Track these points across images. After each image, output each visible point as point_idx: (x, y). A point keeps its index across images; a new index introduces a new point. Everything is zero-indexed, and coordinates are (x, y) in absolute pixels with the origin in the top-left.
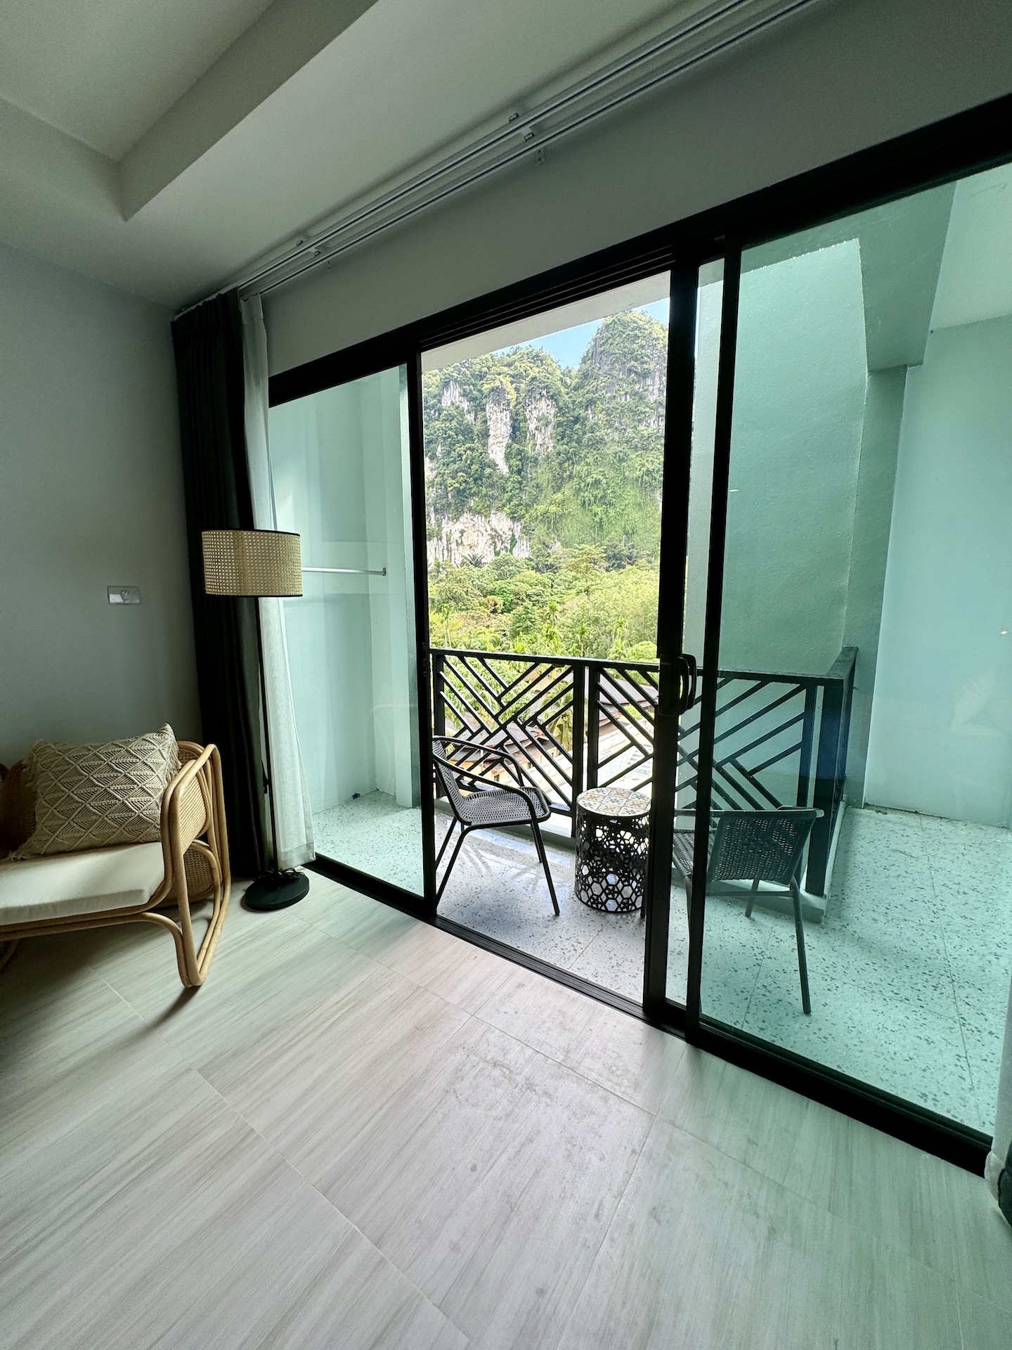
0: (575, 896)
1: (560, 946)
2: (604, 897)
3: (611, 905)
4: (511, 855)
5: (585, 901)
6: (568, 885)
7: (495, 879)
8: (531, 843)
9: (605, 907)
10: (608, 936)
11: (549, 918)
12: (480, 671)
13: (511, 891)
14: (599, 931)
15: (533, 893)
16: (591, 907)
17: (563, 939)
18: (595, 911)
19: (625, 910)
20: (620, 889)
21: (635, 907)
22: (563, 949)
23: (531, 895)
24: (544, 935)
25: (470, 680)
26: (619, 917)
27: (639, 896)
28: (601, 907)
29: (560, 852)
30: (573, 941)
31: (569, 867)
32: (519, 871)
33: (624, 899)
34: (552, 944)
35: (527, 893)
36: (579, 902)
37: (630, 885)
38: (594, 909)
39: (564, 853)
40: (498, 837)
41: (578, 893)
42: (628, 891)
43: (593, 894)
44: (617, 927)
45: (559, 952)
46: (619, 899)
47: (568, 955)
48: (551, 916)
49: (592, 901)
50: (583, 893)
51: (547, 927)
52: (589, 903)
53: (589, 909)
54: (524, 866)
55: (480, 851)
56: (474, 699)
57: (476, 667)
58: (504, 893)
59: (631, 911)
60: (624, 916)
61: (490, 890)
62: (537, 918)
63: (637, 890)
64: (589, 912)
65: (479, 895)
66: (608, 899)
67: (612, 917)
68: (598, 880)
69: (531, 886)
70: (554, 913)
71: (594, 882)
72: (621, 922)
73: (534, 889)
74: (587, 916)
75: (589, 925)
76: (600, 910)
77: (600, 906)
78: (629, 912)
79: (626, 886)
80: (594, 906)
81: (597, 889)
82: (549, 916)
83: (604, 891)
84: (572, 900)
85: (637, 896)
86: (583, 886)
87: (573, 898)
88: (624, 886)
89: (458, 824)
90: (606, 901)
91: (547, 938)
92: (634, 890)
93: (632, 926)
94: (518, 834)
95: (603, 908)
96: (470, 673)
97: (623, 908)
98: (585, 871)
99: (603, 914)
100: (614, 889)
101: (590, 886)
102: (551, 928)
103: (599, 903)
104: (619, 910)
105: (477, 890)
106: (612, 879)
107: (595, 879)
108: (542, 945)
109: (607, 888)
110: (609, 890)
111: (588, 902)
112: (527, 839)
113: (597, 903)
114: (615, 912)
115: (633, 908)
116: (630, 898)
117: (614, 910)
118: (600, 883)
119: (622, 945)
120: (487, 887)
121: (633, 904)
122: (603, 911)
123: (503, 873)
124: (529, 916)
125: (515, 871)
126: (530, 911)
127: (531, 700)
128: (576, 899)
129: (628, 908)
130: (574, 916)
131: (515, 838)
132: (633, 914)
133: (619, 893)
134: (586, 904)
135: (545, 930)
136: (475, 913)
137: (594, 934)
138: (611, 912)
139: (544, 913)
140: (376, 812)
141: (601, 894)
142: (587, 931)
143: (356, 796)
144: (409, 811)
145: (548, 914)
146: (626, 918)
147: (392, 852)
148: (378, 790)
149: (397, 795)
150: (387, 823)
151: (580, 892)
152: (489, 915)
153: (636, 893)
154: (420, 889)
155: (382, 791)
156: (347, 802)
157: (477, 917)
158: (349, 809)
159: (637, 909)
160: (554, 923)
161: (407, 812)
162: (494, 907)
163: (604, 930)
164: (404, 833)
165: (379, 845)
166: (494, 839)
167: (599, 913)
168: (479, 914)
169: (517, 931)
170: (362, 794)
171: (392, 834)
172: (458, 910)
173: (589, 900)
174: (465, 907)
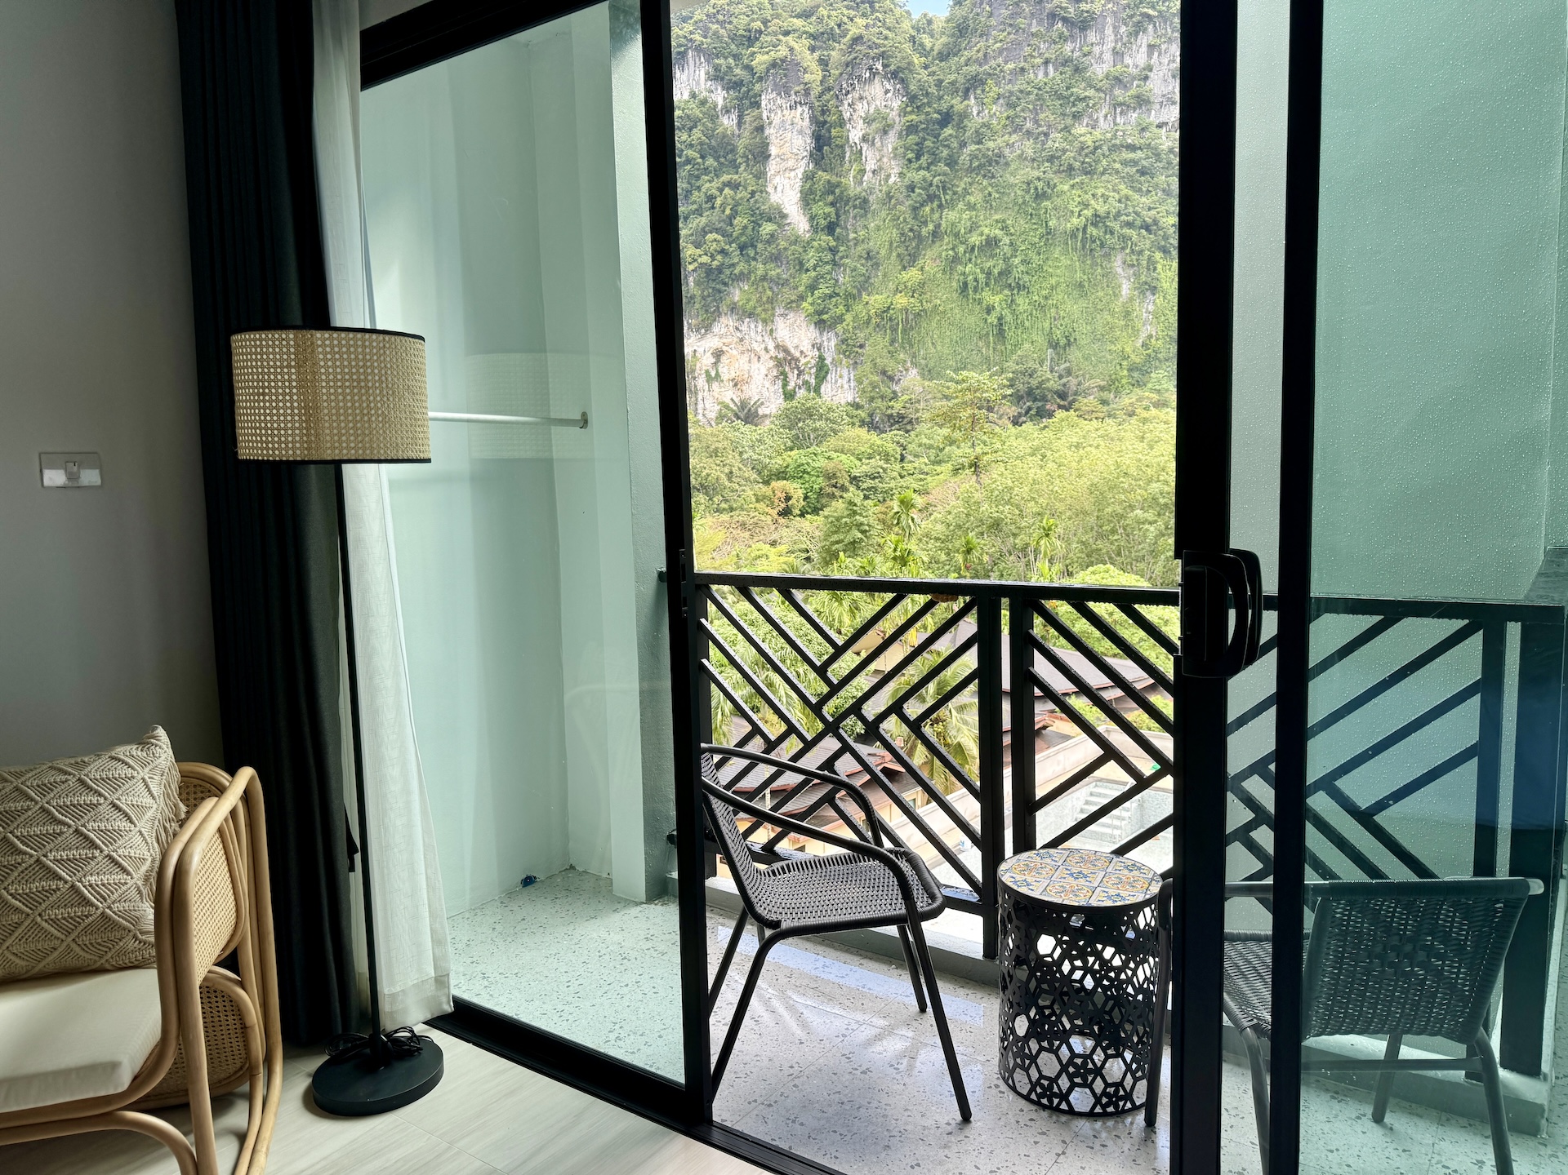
0: (1001, 1083)
2: (1064, 1083)
3: (1081, 1099)
4: (855, 999)
5: (1025, 1092)
6: (983, 1059)
7: (828, 1046)
8: (901, 972)
9: (1069, 1104)
10: (1079, 1164)
11: (949, 1129)
12: (761, 632)
13: (864, 1072)
14: (1059, 1155)
15: (909, 1075)
16: (1038, 1103)
17: (984, 1171)
18: (1045, 1114)
19: (1111, 1109)
20: (1099, 1064)
21: (1133, 1103)
23: (907, 1080)
24: (941, 1163)
25: (742, 650)
26: (1098, 1125)
27: (1141, 1078)
28: (1059, 1104)
29: (962, 991)
31: (980, 1022)
32: (878, 1031)
33: (1107, 1085)
35: (898, 1076)
36: (1011, 1095)
37: (1120, 1055)
38: (1044, 1107)
39: (969, 992)
40: (828, 961)
41: (1007, 1076)
42: (1115, 1069)
43: (1041, 1077)
44: (1097, 1147)
46: (1099, 1086)
48: (953, 1122)
49: (1039, 1090)
50: (1020, 1077)
51: (946, 1146)
52: (1033, 1096)
53: (1034, 1107)
55: (790, 993)
56: (749, 689)
57: (752, 624)
58: (847, 1077)
59: (1124, 1112)
60: (1110, 1123)
61: (820, 1070)
62: (925, 1128)
63: (1134, 1066)
64: (1034, 1115)
65: (797, 1081)
66: (1073, 1086)
67: (1084, 1125)
68: (1051, 1044)
69: (905, 1061)
70: (959, 1118)
71: (1041, 1049)
72: (1104, 1135)
73: (911, 1067)
74: (1029, 1123)
75: (1036, 1143)
76: (1057, 1110)
77: (1056, 1101)
78: (1120, 1113)
79: (1112, 1056)
80: (1044, 1101)
81: (1049, 1064)
82: (948, 1124)
83: (1064, 1068)
84: (994, 1091)
85: (1136, 1080)
86: (1018, 1060)
88: (1107, 1057)
89: (751, 928)
90: (1070, 1090)
92: (1128, 1066)
93: (1127, 1144)
94: (869, 954)
95: (1064, 1106)
96: (740, 637)
97: (1108, 1105)
98: (1021, 1026)
99: (1064, 1118)
100: (1085, 1064)
101: (1034, 1059)
102: (955, 1149)
103: (1056, 1095)
104: (1098, 1110)
105: (791, 1071)
106: (1080, 1044)
107: (1045, 1044)
109: (1070, 1062)
110: (1075, 1065)
111: (1030, 1093)
112: (891, 964)
113: (1048, 1092)
114: (1090, 1115)
115: (1129, 1105)
116: (1120, 1084)
117: (1087, 1109)
118: (1056, 1052)
120: (812, 1064)
121: (1128, 1096)
122: (1063, 1112)
123: (844, 1036)
124: (906, 1124)
125: (868, 1032)
126: (906, 1114)
128: (1003, 1087)
129: (1116, 1106)
130: (1002, 1123)
131: (863, 961)
132: (1129, 1120)
133: (1098, 1071)
134: (1027, 1098)
135: (942, 1153)
136: (792, 1117)
137: (1048, 1160)
138: (1081, 1115)
139: (937, 1117)
140: (570, 913)
141: (1059, 1075)
142: (1033, 1155)
143: (528, 881)
144: (639, 908)
145: (947, 1119)
146: (1115, 1128)
147: (609, 994)
148: (572, 867)
149: (614, 877)
150: (595, 935)
151: (1012, 1072)
152: (823, 1122)
153: (1133, 1074)
154: (672, 1066)
155: (581, 870)
156: (510, 894)
157: (797, 1126)
158: (516, 908)
159: (1135, 1108)
160: (961, 1137)
161: (635, 911)
162: (830, 1106)
163: (1069, 1151)
164: (633, 954)
165: (581, 981)
166: (819, 964)
167: (1054, 1118)
168: (800, 1120)
169: (883, 1155)
170: (541, 876)
171: (607, 957)
172: (756, 1112)
173: (1032, 1089)
174: (770, 1105)
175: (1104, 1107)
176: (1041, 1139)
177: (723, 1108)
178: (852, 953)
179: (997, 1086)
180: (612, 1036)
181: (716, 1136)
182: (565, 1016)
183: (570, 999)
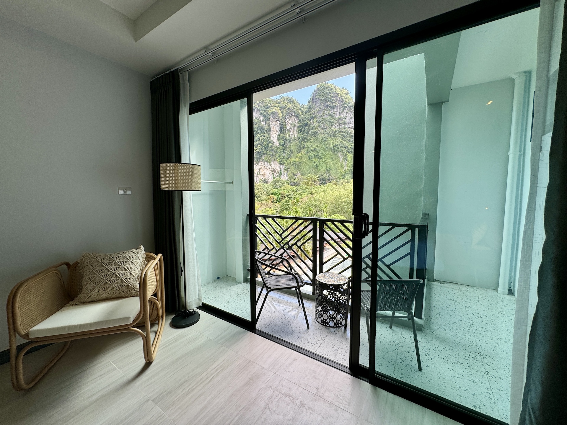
0: (315, 320)
1: (310, 342)
2: (328, 320)
3: (332, 324)
4: (287, 303)
5: (320, 323)
6: (312, 315)
7: (280, 313)
8: (295, 297)
9: (329, 325)
10: (331, 337)
11: (305, 330)
13: (287, 318)
14: (327, 335)
15: (297, 319)
17: (312, 339)
18: (324, 327)
21: (342, 325)
22: (312, 343)
23: (296, 320)
24: (303, 337)
26: (335, 329)
29: (308, 301)
30: (316, 340)
31: (312, 308)
32: (290, 310)
33: (337, 321)
34: (307, 341)
35: (294, 319)
36: (317, 323)
37: (340, 315)
38: (324, 325)
39: (311, 302)
40: (280, 295)
42: (339, 317)
43: (324, 319)
44: (335, 333)
45: (310, 345)
46: (335, 321)
47: (314, 346)
48: (306, 329)
50: (319, 319)
51: (304, 334)
53: (322, 325)
54: (292, 308)
56: (265, 238)
58: (284, 319)
61: (279, 318)
62: (300, 330)
64: (322, 327)
65: (274, 320)
66: (330, 321)
67: (332, 329)
68: (326, 313)
70: (307, 328)
71: (324, 313)
72: (336, 331)
73: (297, 317)
74: (321, 329)
75: (322, 333)
76: (327, 326)
77: (327, 324)
78: (339, 327)
79: (338, 315)
81: (325, 317)
82: (305, 329)
83: (328, 317)
84: (314, 322)
85: (343, 320)
86: (319, 316)
88: (337, 315)
89: (265, 289)
90: (329, 322)
91: (304, 339)
92: (341, 317)
93: (341, 333)
94: (289, 294)
97: (337, 325)
98: (320, 308)
99: (328, 328)
100: (332, 317)
101: (322, 315)
102: (306, 334)
104: (335, 326)
105: (273, 318)
106: (332, 312)
107: (324, 312)
108: (303, 341)
110: (330, 317)
112: (293, 296)
113: (325, 322)
114: (333, 327)
115: (341, 325)
116: (339, 321)
117: (333, 326)
118: (327, 314)
119: (338, 342)
120: (277, 316)
121: (341, 323)
123: (284, 311)
124: (296, 329)
125: (288, 310)
126: (296, 327)
129: (339, 325)
130: (315, 329)
132: (341, 328)
133: (335, 318)
134: (321, 323)
135: (303, 335)
136: (273, 328)
137: (325, 336)
138: (332, 327)
139: (302, 328)
140: (227, 285)
141: (327, 319)
142: (322, 335)
143: (218, 278)
145: (304, 328)
146: (338, 330)
147: (235, 302)
148: (228, 275)
149: (236, 277)
150: (232, 289)
151: (318, 318)
152: (279, 329)
153: (342, 318)
154: (248, 318)
156: (215, 281)
157: (274, 330)
158: (216, 284)
159: (342, 326)
160: (307, 332)
161: (240, 285)
162: (280, 325)
163: (329, 335)
164: (240, 294)
165: (229, 299)
166: (279, 296)
167: (326, 328)
168: (274, 328)
169: (291, 336)
170: (221, 277)
171: (235, 294)
172: (265, 327)
173: (322, 322)
174: (268, 325)
175: (336, 325)
176: (324, 332)
177: (259, 326)
178: (285, 294)
179: (315, 321)
180: (236, 311)
181: (257, 332)
183: (227, 303)
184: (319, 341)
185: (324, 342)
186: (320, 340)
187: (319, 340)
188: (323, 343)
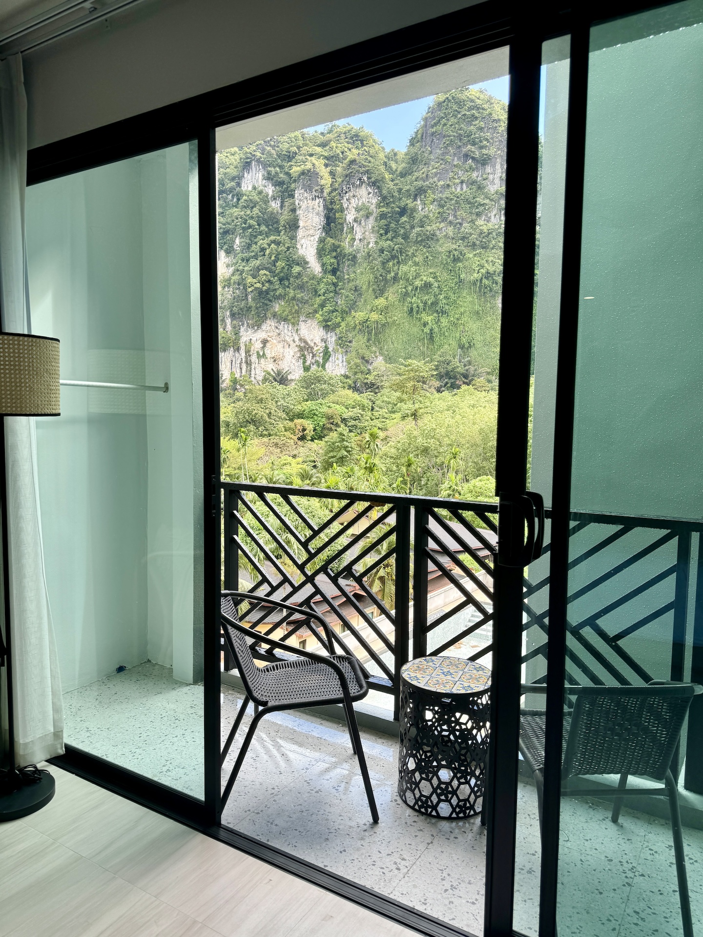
0: (398, 798)
1: (378, 864)
2: (434, 799)
3: (444, 809)
4: (317, 744)
5: (412, 804)
6: (390, 783)
7: (297, 775)
8: (344, 728)
9: (437, 812)
10: (440, 850)
11: (365, 827)
12: (284, 510)
13: (317, 792)
14: (428, 844)
15: (344, 794)
16: (419, 811)
17: (384, 854)
18: (423, 817)
19: (461, 815)
20: (455, 788)
21: (474, 811)
22: (382, 868)
23: (343, 797)
24: (358, 850)
25: (272, 521)
26: (454, 824)
27: (479, 796)
28: (431, 812)
29: (380, 741)
30: (396, 858)
31: (391, 759)
32: (327, 765)
33: (460, 800)
34: (369, 861)
35: (337, 795)
36: (404, 805)
37: (468, 782)
38: (422, 814)
39: (384, 741)
40: (302, 721)
41: (402, 793)
42: (465, 791)
43: (422, 795)
44: (452, 838)
45: (377, 871)
46: (454, 801)
47: (388, 875)
48: (368, 824)
49: (420, 803)
50: (409, 794)
51: (362, 839)
52: (417, 807)
53: (416, 814)
54: (334, 760)
55: (279, 740)
56: (274, 545)
57: (279, 505)
58: (307, 795)
59: (470, 816)
60: (461, 824)
61: (290, 791)
62: (351, 827)
63: (476, 789)
64: (416, 819)
65: (276, 798)
66: (440, 801)
67: (445, 825)
68: (427, 776)
69: (343, 785)
70: (371, 820)
71: (422, 778)
72: (457, 831)
73: (346, 789)
74: (413, 824)
75: (416, 836)
76: (430, 815)
77: (429, 810)
78: (467, 817)
79: (463, 783)
80: (423, 810)
81: (426, 788)
82: (365, 824)
83: (434, 791)
84: (394, 804)
85: (477, 797)
86: (409, 785)
87: (396, 800)
88: (460, 784)
89: (251, 705)
90: (438, 804)
91: (362, 854)
92: (472, 789)
93: (470, 836)
94: (326, 717)
95: (434, 813)
96: (271, 513)
97: (459, 812)
98: (411, 765)
99: (434, 820)
100: (447, 788)
101: (417, 784)
102: (367, 840)
103: (429, 807)
104: (454, 815)
105: (273, 791)
106: (445, 775)
107: (424, 776)
108: (356, 861)
109: (438, 787)
110: (441, 789)
111: (415, 805)
112: (339, 723)
113: (425, 805)
114: (449, 819)
115: (472, 813)
116: (467, 800)
117: (447, 815)
118: (430, 781)
119: (458, 862)
120: (286, 787)
121: (472, 807)
122: (434, 816)
123: (307, 769)
124: (340, 824)
125: (323, 766)
126: (340, 818)
127: (345, 544)
128: (400, 801)
129: (465, 813)
130: (397, 824)
131: (323, 722)
132: (472, 821)
133: (454, 792)
134: (413, 808)
135: (359, 843)
136: (271, 821)
137: (422, 847)
138: (444, 818)
139: (359, 820)
140: (145, 690)
141: (431, 795)
142: (413, 844)
143: (121, 669)
144: (188, 688)
145: (364, 821)
146: (464, 826)
147: (165, 742)
148: (149, 661)
149: (174, 667)
150: (159, 704)
151: (405, 792)
152: (289, 824)
153: (475, 793)
154: (197, 790)
155: (154, 663)
156: (109, 677)
157: (273, 826)
158: (111, 686)
159: (476, 814)
160: (372, 833)
161: (185, 689)
162: (295, 813)
163: (435, 842)
164: (182, 717)
165: (149, 733)
166: (296, 724)
167: (428, 820)
168: (276, 822)
169: (324, 845)
170: (128, 666)
171: (166, 718)
172: (249, 818)
173: (416, 803)
174: (258, 813)
175: (457, 814)
176: (419, 834)
177: (229, 816)
178: (316, 717)
180: (165, 769)
181: (222, 834)
182: (136, 756)
183: (140, 745)
184: (403, 859)
185: (418, 863)
186: (407, 858)
187: (405, 856)
188: (414, 867)
